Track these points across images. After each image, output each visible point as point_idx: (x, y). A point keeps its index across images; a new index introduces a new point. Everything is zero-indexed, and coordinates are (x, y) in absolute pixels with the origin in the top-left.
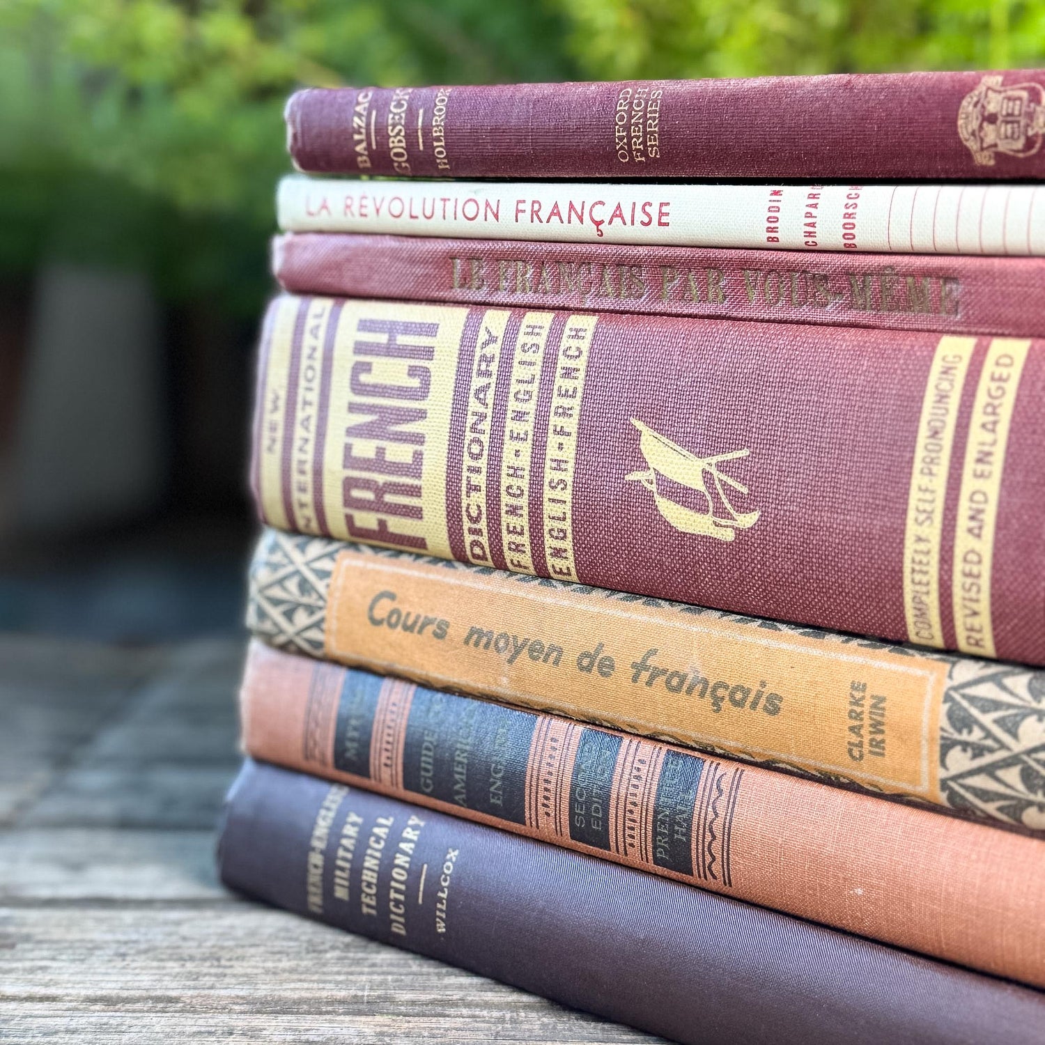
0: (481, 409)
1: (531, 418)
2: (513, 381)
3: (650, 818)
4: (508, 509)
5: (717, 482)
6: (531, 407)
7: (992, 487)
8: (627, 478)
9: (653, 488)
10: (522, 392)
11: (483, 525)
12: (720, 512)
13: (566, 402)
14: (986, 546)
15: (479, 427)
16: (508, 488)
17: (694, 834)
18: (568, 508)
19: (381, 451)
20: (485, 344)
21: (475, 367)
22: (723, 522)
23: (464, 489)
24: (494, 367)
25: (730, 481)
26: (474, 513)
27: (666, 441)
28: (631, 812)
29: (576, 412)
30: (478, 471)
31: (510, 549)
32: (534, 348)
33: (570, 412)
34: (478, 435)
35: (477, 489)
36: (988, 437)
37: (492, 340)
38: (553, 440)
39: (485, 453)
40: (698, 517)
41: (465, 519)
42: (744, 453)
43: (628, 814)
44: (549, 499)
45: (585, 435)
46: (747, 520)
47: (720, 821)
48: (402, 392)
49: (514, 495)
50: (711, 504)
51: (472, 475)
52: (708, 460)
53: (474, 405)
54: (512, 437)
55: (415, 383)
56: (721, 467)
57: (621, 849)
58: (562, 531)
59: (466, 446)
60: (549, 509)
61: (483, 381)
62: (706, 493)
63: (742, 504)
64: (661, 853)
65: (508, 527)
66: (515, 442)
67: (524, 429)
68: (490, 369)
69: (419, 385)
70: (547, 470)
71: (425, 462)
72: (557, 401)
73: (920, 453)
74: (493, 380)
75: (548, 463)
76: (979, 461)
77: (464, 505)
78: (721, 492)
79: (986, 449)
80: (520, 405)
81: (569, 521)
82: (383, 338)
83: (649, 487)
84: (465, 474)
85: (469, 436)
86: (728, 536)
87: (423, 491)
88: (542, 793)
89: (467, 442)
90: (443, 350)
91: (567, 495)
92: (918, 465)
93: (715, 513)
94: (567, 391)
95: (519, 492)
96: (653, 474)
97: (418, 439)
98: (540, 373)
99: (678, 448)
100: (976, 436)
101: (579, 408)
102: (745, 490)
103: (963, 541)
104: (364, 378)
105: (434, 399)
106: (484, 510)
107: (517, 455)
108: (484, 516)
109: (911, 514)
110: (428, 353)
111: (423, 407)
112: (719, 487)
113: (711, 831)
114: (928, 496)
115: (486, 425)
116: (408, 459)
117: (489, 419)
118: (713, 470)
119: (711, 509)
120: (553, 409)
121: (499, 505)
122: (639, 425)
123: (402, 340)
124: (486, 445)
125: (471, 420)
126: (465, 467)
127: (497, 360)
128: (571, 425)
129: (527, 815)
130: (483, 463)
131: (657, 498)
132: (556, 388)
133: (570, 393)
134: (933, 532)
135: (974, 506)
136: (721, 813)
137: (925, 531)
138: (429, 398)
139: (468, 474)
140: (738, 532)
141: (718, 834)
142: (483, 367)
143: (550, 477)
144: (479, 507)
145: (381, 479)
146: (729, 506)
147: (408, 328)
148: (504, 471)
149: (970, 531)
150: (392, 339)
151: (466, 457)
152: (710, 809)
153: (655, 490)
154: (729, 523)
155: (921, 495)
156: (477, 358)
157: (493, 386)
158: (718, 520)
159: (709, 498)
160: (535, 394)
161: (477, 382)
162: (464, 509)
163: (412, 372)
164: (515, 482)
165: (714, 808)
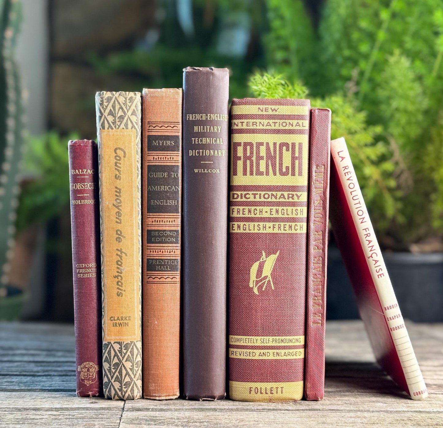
0: (278, 197)
1: (277, 216)
2: (287, 207)
3: (160, 258)
4: (250, 209)
5: (265, 280)
6: (280, 215)
7: (271, 357)
8: (263, 251)
9: (261, 260)
10: (284, 211)
11: (244, 199)
12: (257, 282)
13: (282, 228)
14: (257, 357)
15: (273, 197)
16: (256, 209)
17: (159, 272)
18: (252, 231)
19: (262, 158)
20: (297, 195)
21: (290, 193)
22: (254, 284)
23: (254, 192)
24: (291, 200)
25: (265, 285)
26: (247, 196)
27: (274, 263)
28: (160, 251)
29: (280, 232)
30: (260, 198)
31: (238, 209)
32: (297, 214)
33: (279, 229)
34: (270, 197)
35: (255, 197)
36: (283, 355)
37: (298, 197)
38: (271, 224)
39: (266, 200)
40: (255, 275)
41: (245, 192)
42: (273, 288)
43: (159, 250)
44: (254, 225)
45: (274, 236)
46: (256, 291)
47: (164, 280)
48: (281, 164)
49: (254, 212)
50: (259, 279)
51: (259, 195)
52: (270, 277)
53: (279, 194)
54: (271, 209)
55: (284, 170)
56: (269, 281)
57: (149, 248)
58: (246, 229)
59: (267, 192)
60: (252, 224)
61: (286, 197)
62: (261, 278)
63: (260, 288)
64: (151, 261)
65: (244, 209)
66: (270, 211)
67: (274, 214)
68: (290, 198)
69: (283, 171)
70: (263, 223)
71: (261, 176)
72: (282, 224)
73: (277, 338)
74: (287, 200)
75: (265, 223)
76: (277, 353)
77: (249, 192)
78: (262, 282)
79: (280, 354)
80: (280, 211)
81: (249, 232)
82: (297, 155)
83: (261, 259)
84: (259, 193)
85: (270, 193)
86: (251, 286)
87: (252, 176)
88: (159, 219)
89: (268, 192)
90: (295, 180)
91: (256, 231)
92: (274, 337)
93: (256, 281)
94: (285, 228)
95: (255, 213)
96: (264, 260)
97: (267, 174)
98: (290, 217)
99: (273, 267)
100: (282, 351)
101: (281, 232)
102: (263, 289)
103: (257, 352)
104: (284, 148)
105: (280, 178)
106: (249, 200)
107: (266, 212)
108: (247, 200)
109: (263, 337)
110: (293, 174)
111: (277, 174)
112: (264, 281)
113: (161, 278)
114: (267, 341)
115: (274, 200)
116: (261, 170)
117: (275, 200)
118: (268, 279)
119: (258, 279)
120: (280, 223)
121: (251, 206)
122: (278, 253)
123: (297, 162)
124: (268, 200)
125: (274, 193)
126: (261, 192)
127: (293, 201)
128: (276, 231)
129: (151, 214)
130: (263, 199)
131: (258, 262)
132: (286, 223)
133: (285, 229)
134: (259, 344)
135: (266, 354)
136: (167, 280)
137: (259, 341)
138: (280, 176)
139: (259, 194)
140: (253, 288)
141: (161, 280)
142: (290, 196)
143: (261, 225)
144: (249, 198)
145: (254, 159)
146: (259, 285)
147: (300, 164)
148: (261, 208)
149: (260, 353)
150: (297, 158)
151: (264, 193)
152: (167, 276)
153: (261, 261)
154: (254, 286)
155: (267, 339)
156: (292, 193)
157: (285, 200)
158: (255, 282)
159: (260, 279)
160: (284, 216)
161: (286, 194)
162: (248, 192)
163: (287, 168)
164: (258, 212)
165: (167, 278)
